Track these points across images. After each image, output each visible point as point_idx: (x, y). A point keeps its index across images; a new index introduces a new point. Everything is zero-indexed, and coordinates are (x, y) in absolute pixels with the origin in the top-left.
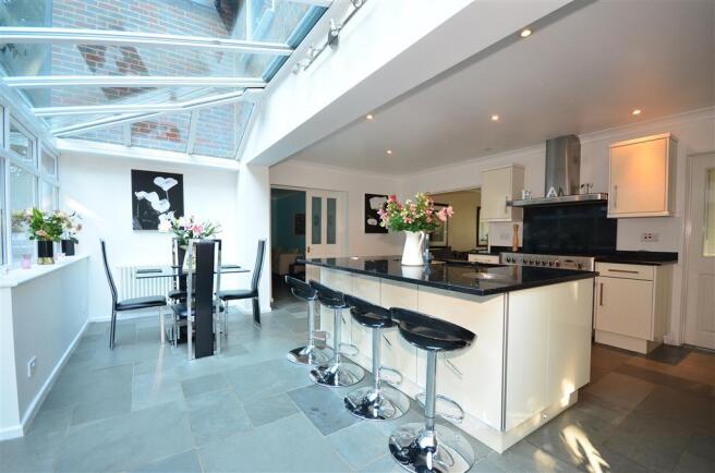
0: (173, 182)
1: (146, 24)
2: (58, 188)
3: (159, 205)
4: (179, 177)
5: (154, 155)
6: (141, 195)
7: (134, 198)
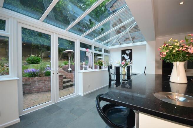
0: (130, 51)
1: (127, 18)
2: (110, 56)
3: (127, 57)
4: (131, 50)
5: (126, 45)
6: (123, 55)
7: (122, 56)
